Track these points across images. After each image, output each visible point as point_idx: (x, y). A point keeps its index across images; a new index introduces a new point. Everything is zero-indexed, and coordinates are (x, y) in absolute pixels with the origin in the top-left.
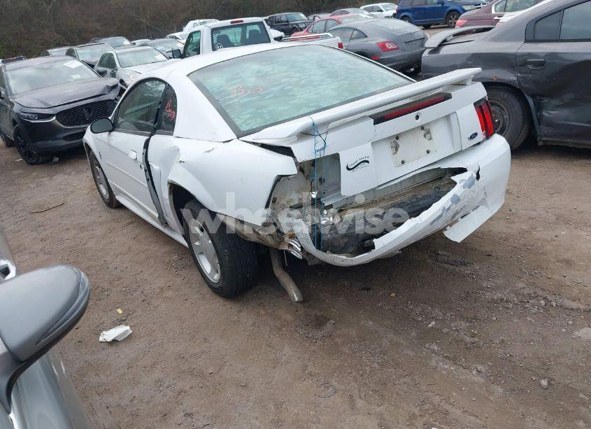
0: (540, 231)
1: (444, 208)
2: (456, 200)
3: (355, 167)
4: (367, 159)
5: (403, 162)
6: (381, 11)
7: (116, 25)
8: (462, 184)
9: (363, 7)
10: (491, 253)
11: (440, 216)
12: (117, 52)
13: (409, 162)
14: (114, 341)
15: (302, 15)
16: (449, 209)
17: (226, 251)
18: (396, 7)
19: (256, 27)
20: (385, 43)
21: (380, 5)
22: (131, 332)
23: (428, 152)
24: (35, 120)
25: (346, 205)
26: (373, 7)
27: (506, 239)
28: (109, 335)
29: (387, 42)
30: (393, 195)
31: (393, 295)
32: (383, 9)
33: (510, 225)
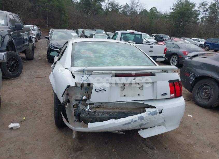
0: (198, 147)
1: (133, 120)
2: (142, 118)
3: (99, 91)
4: (105, 89)
5: (125, 96)
6: (199, 41)
7: (105, 26)
8: (148, 113)
9: (192, 39)
10: (167, 148)
11: (130, 123)
12: (95, 34)
13: (128, 96)
14: (12, 128)
15: (169, 37)
16: (136, 121)
17: (56, 109)
18: (205, 41)
19: (139, 36)
20: (186, 52)
21: (200, 39)
22: (19, 127)
23: (139, 95)
24: (53, 48)
25: (100, 106)
26: (197, 39)
27: (179, 145)
28: (12, 125)
29: (187, 52)
30: (123, 108)
31: (114, 150)
32: (200, 41)
33: (186, 139)
